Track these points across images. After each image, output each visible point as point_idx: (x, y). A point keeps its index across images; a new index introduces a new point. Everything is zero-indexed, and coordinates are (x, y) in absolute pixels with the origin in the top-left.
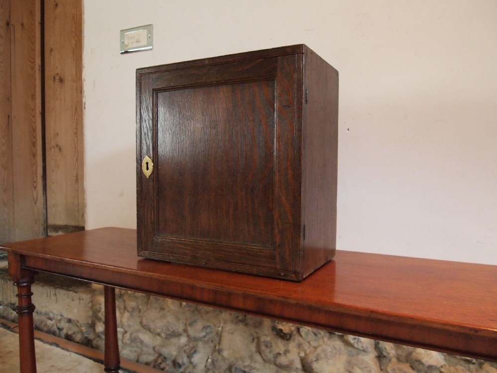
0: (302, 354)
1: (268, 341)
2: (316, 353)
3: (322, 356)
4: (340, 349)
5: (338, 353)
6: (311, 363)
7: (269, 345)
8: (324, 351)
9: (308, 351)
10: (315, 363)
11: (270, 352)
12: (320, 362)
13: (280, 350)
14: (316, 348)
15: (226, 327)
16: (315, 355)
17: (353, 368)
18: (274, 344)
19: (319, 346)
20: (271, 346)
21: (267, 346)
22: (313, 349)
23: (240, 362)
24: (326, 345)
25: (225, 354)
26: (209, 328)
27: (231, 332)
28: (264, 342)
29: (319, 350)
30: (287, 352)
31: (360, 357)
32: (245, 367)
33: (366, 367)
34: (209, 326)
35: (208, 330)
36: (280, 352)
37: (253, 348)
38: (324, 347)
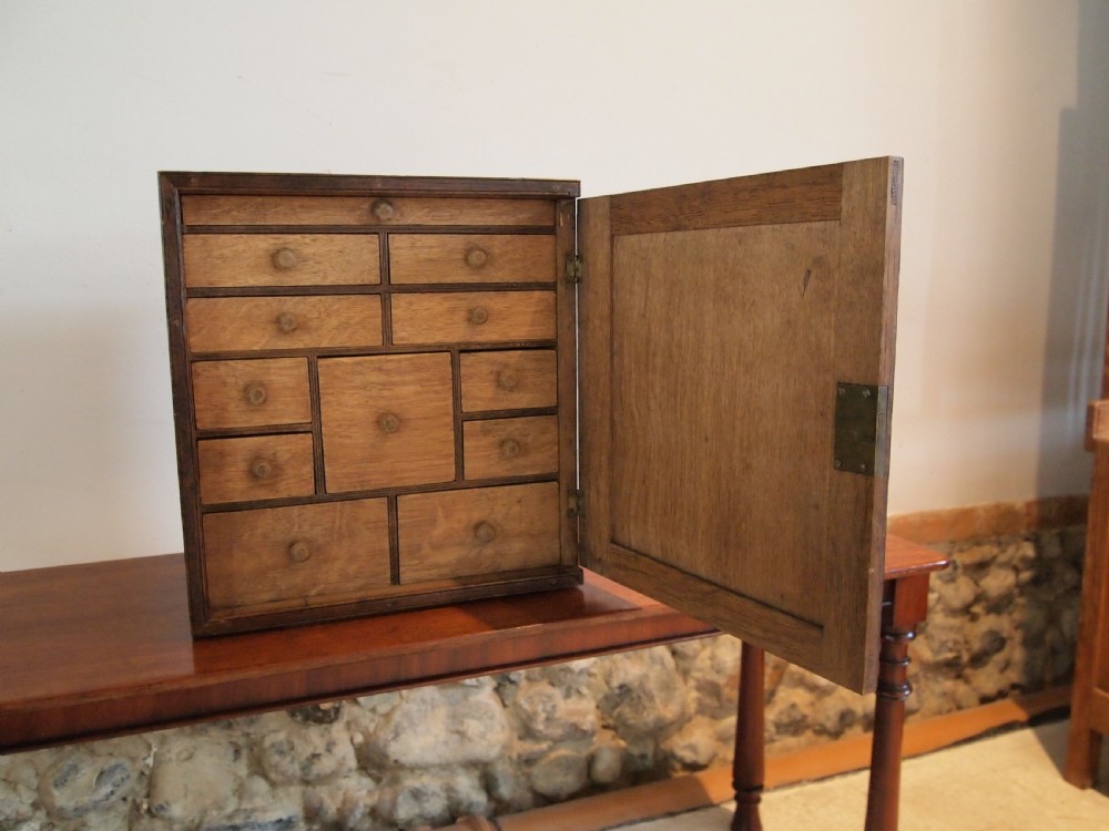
0: (359, 738)
1: (281, 742)
2: (393, 723)
3: (405, 724)
4: (433, 699)
5: (430, 708)
6: (385, 746)
7: (286, 748)
8: (406, 715)
9: (372, 727)
10: (393, 743)
11: (292, 762)
12: (403, 736)
13: (315, 748)
14: (387, 716)
15: (169, 751)
16: (392, 728)
17: (462, 722)
18: (296, 741)
19: (393, 709)
20: (292, 748)
21: (281, 753)
22: (382, 720)
23: (215, 813)
24: (407, 702)
25: (176, 811)
26: (118, 771)
27: (185, 755)
28: (273, 745)
29: (397, 716)
30: (330, 747)
31: (472, 699)
32: (230, 817)
33: (485, 713)
34: (116, 767)
35: (118, 776)
36: (318, 752)
37: (242, 769)
38: (406, 706)
